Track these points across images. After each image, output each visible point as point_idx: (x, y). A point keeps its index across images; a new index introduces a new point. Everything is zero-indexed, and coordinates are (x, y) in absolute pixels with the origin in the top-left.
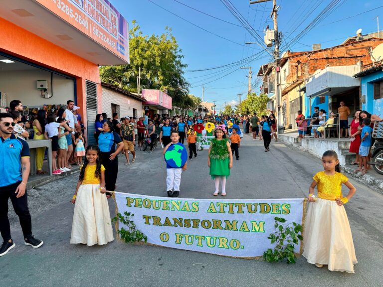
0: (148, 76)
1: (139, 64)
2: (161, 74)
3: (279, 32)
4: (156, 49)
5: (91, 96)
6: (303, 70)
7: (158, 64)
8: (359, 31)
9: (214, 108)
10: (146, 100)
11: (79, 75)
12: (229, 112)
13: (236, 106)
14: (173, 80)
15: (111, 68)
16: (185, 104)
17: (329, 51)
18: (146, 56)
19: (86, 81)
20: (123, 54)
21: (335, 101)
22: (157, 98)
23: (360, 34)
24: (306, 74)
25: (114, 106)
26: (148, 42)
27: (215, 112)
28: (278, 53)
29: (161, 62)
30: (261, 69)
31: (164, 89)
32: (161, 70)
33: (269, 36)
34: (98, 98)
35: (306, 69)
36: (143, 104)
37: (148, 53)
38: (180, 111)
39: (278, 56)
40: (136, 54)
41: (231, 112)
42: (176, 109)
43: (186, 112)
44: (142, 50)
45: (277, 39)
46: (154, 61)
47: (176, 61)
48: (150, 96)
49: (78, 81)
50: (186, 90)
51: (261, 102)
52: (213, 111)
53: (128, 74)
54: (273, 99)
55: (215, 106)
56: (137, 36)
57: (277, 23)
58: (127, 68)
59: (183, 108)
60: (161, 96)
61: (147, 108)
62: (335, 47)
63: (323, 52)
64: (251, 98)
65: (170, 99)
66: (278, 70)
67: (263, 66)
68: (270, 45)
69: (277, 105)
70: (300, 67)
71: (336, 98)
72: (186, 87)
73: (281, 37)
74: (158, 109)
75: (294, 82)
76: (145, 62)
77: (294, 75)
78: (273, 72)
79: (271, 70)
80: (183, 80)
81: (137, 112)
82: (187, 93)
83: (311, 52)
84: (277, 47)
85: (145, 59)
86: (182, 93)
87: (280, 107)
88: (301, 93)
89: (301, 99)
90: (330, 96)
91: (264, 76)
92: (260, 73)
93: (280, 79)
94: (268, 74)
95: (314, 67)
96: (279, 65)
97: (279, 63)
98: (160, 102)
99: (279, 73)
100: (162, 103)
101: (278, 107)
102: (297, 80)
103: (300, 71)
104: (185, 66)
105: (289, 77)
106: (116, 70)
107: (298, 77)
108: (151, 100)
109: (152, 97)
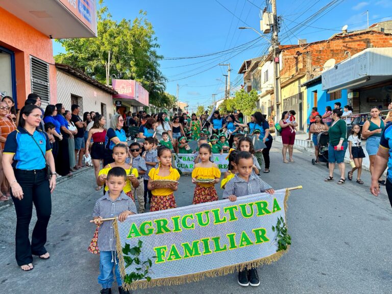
0: (118, 66)
2: (135, 65)
3: (278, 16)
4: (129, 34)
5: (39, 81)
6: (305, 61)
7: (130, 52)
8: (345, 28)
9: (186, 108)
10: (117, 93)
11: (19, 47)
12: (202, 113)
13: (208, 107)
14: (148, 73)
16: (160, 102)
17: (325, 44)
18: (116, 42)
19: (31, 57)
20: (88, 20)
21: (357, 96)
22: (133, 90)
23: (346, 30)
24: (309, 66)
25: (75, 98)
26: (119, 26)
28: (277, 41)
29: (135, 51)
30: (244, 66)
32: (134, 59)
33: (265, 22)
34: (50, 84)
35: (309, 61)
36: (113, 98)
37: (119, 39)
38: (155, 110)
39: (277, 44)
40: (103, 40)
42: (151, 107)
44: (111, 36)
45: (276, 26)
46: (126, 49)
47: (150, 51)
48: (123, 87)
49: (17, 57)
50: (162, 86)
51: (251, 99)
53: (94, 63)
54: (259, 98)
55: (188, 106)
56: (105, 19)
57: (276, 5)
58: (92, 56)
59: (159, 106)
60: (137, 89)
61: (119, 103)
62: (332, 40)
63: (319, 45)
64: (239, 95)
65: (146, 94)
66: (277, 61)
67: (247, 62)
68: (268, 31)
69: (276, 102)
70: (300, 58)
71: (358, 93)
72: (162, 82)
73: (280, 22)
74: (132, 106)
75: (293, 75)
76: (116, 49)
77: (291, 68)
78: (259, 68)
79: (257, 65)
80: (159, 74)
81: (105, 108)
82: (163, 90)
83: (307, 44)
84: (276, 33)
85: (116, 46)
86: (158, 89)
87: (279, 104)
88: (302, 88)
89: (300, 95)
90: (351, 89)
91: (246, 73)
92: (242, 70)
93: (280, 72)
94: (252, 70)
95: (317, 58)
96: (278, 55)
97: (278, 52)
98: (136, 96)
99: (278, 64)
100: (138, 97)
101: (277, 105)
102: (297, 73)
103: (302, 63)
104: (161, 58)
105: (283, 71)
106: (78, 59)
107: (300, 69)
108: (123, 93)
109: (125, 89)
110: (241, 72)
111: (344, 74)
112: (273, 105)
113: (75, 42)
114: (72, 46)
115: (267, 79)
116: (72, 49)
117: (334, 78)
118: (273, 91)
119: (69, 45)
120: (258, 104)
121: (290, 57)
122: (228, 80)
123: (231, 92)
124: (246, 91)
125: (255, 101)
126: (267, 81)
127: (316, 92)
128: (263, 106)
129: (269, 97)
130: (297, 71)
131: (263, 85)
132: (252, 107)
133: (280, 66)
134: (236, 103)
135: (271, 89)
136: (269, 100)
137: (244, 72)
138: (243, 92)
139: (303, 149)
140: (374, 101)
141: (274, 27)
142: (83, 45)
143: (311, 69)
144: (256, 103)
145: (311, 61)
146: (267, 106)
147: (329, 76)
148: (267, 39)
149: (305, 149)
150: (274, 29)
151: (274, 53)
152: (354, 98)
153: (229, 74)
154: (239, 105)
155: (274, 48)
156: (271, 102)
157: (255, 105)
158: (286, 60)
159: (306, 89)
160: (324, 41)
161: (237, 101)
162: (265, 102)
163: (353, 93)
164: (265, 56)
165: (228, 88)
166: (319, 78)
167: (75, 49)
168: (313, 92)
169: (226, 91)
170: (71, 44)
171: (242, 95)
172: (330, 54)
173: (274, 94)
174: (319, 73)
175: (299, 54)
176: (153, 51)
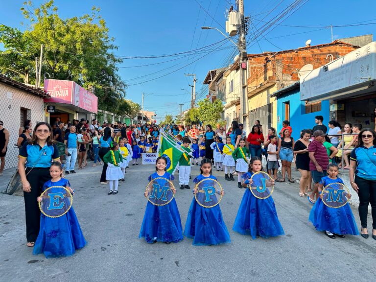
1: (54, 51)
2: (85, 67)
3: (245, 17)
6: (275, 69)
7: (80, 52)
9: (154, 117)
10: (50, 96)
12: (170, 122)
13: (176, 117)
14: (104, 77)
15: (12, 54)
16: (120, 109)
18: (64, 41)
21: (342, 109)
22: (70, 93)
27: (155, 121)
28: (244, 44)
29: (84, 51)
30: (209, 77)
31: (89, 87)
32: (84, 61)
33: (232, 22)
35: (279, 68)
36: (44, 102)
37: (68, 37)
38: (113, 117)
39: (245, 49)
40: (49, 38)
41: (171, 122)
42: (107, 114)
43: (122, 119)
44: (60, 34)
45: (243, 26)
46: (75, 47)
47: (107, 54)
48: (58, 89)
50: (121, 92)
51: (216, 110)
52: (153, 120)
54: (224, 109)
55: (156, 115)
59: (118, 114)
60: (77, 92)
61: (52, 108)
64: (203, 104)
65: (95, 99)
66: (245, 67)
67: (212, 72)
68: (234, 33)
69: (242, 113)
70: (270, 65)
71: (343, 105)
73: (247, 24)
74: (77, 112)
75: (261, 84)
76: (62, 49)
77: (259, 77)
78: (224, 78)
79: (221, 75)
80: (118, 79)
81: (30, 114)
82: (123, 97)
83: (275, 53)
84: (243, 36)
85: (62, 45)
86: (116, 95)
87: (246, 116)
88: (271, 99)
89: (269, 107)
90: (334, 101)
91: (211, 83)
92: (207, 80)
93: (247, 80)
94: (217, 80)
95: (288, 66)
96: (245, 60)
97: (246, 57)
98: (74, 100)
99: (245, 71)
100: (77, 102)
101: (244, 116)
102: (266, 82)
103: (272, 70)
104: (119, 61)
105: (250, 80)
106: (18, 57)
107: (269, 77)
108: (58, 96)
109: (61, 91)
110: (207, 82)
111: (334, 79)
112: (240, 117)
113: (16, 38)
114: (12, 43)
115: (232, 90)
116: (13, 46)
117: (318, 85)
118: (239, 101)
119: (8, 42)
120: (223, 115)
121: (257, 66)
122: (194, 91)
123: (196, 102)
124: (211, 101)
125: (219, 111)
127: (288, 103)
128: (228, 118)
129: (234, 108)
130: (265, 79)
131: (228, 96)
132: (217, 118)
133: (247, 73)
134: (199, 114)
135: (236, 99)
136: (234, 112)
137: (209, 83)
138: (206, 101)
140: (360, 115)
141: (242, 29)
142: (26, 42)
143: (281, 77)
144: (221, 114)
145: (281, 69)
146: (232, 118)
148: (233, 42)
150: (241, 30)
151: (241, 58)
152: (338, 111)
153: (194, 84)
154: (202, 116)
155: (241, 52)
156: (236, 114)
157: (220, 116)
158: (253, 69)
159: (275, 100)
160: (292, 50)
161: (201, 111)
162: (230, 114)
163: (338, 105)
164: (231, 65)
165: (194, 98)
166: (293, 87)
167: (16, 46)
168: (285, 103)
169: (192, 102)
170: (10, 40)
171: (206, 105)
172: (302, 62)
173: (240, 105)
174: (290, 83)
175: (268, 61)
176: (110, 54)
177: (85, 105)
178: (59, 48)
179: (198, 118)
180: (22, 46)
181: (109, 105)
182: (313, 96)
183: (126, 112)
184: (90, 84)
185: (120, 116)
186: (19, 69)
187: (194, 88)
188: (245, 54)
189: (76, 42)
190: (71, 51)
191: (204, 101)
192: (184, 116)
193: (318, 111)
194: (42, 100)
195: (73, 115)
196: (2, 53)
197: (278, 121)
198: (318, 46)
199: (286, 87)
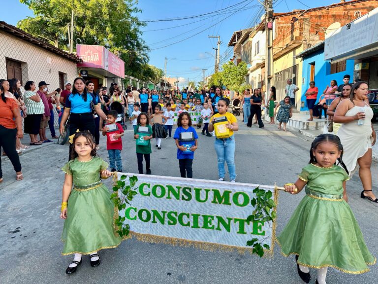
2: (111, 32)
6: (302, 28)
7: (106, 16)
9: (176, 84)
10: (82, 61)
13: (199, 83)
15: (42, 20)
16: (144, 75)
17: (324, 11)
18: (89, 6)
21: (367, 68)
22: (100, 58)
24: (306, 33)
28: (270, 3)
30: (234, 37)
31: (116, 52)
32: (110, 25)
35: (306, 27)
36: (78, 67)
38: (138, 83)
39: (271, 7)
42: (133, 80)
43: (146, 85)
47: (132, 18)
48: (89, 54)
50: (145, 57)
51: (240, 73)
52: (176, 87)
54: (249, 72)
55: (178, 82)
58: (64, 20)
59: (142, 80)
60: (106, 57)
61: (84, 73)
62: (332, 6)
64: (227, 67)
65: (122, 64)
66: (270, 27)
67: (237, 33)
69: (267, 75)
70: (297, 24)
71: (368, 64)
72: (144, 53)
74: (105, 77)
75: (287, 45)
76: (89, 13)
77: (285, 37)
78: (250, 39)
79: (247, 36)
80: (142, 43)
81: (66, 78)
82: (147, 61)
83: (304, 11)
85: (89, 10)
86: (140, 60)
87: (271, 78)
88: (297, 60)
89: (295, 69)
90: (359, 59)
91: (237, 45)
92: (232, 42)
93: (273, 41)
94: (243, 42)
95: (316, 24)
96: (271, 20)
97: (272, 16)
98: (104, 64)
99: (271, 31)
100: (107, 66)
101: (268, 78)
102: (293, 42)
103: (298, 30)
104: (143, 25)
105: (277, 41)
106: (48, 23)
107: (296, 37)
108: (89, 61)
109: (92, 56)
110: (232, 44)
111: (357, 37)
112: (264, 80)
113: (44, 4)
114: (41, 9)
115: (258, 51)
116: (42, 13)
117: (342, 43)
118: (264, 64)
119: (38, 8)
120: (248, 79)
121: (284, 25)
122: (218, 54)
123: (220, 66)
124: (236, 64)
126: (258, 53)
127: (313, 64)
128: (252, 82)
129: (260, 71)
130: (292, 39)
131: (253, 57)
132: (241, 81)
133: (273, 33)
134: (223, 78)
135: (261, 62)
136: (259, 75)
137: (235, 44)
138: (231, 64)
139: (298, 131)
142: (53, 8)
143: (308, 37)
144: (245, 77)
145: (309, 28)
146: (257, 81)
147: (335, 41)
149: (300, 131)
151: (267, 18)
152: (362, 71)
153: (218, 47)
154: (226, 79)
155: (267, 11)
156: (262, 76)
157: (244, 79)
158: (280, 29)
159: (301, 61)
160: (323, 7)
161: (225, 75)
162: (255, 77)
163: (362, 64)
164: (257, 25)
165: (218, 62)
166: (319, 47)
167: (44, 12)
168: (310, 64)
169: (216, 66)
170: (39, 7)
171: (230, 68)
172: (331, 20)
173: (265, 68)
174: (316, 43)
175: (295, 20)
176: (134, 17)
177: (114, 70)
178: (85, 13)
179: (222, 82)
180: (50, 12)
181: (133, 71)
182: (337, 55)
183: (150, 78)
184: (116, 49)
185: (144, 82)
186: (48, 36)
187: (218, 51)
188: (271, 13)
189: (102, 6)
190: (97, 16)
191: (229, 64)
192: (207, 82)
193: (343, 71)
194: (76, 65)
195: (103, 80)
196: (33, 20)
197: (303, 82)
198: (352, 2)
199: (312, 47)
